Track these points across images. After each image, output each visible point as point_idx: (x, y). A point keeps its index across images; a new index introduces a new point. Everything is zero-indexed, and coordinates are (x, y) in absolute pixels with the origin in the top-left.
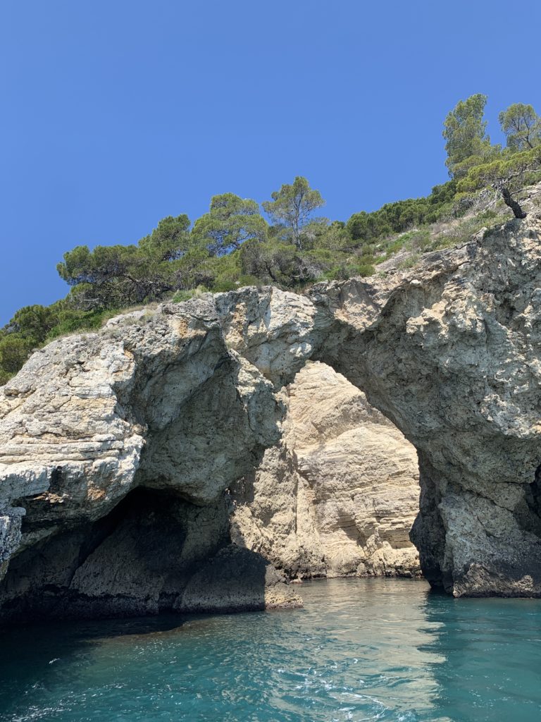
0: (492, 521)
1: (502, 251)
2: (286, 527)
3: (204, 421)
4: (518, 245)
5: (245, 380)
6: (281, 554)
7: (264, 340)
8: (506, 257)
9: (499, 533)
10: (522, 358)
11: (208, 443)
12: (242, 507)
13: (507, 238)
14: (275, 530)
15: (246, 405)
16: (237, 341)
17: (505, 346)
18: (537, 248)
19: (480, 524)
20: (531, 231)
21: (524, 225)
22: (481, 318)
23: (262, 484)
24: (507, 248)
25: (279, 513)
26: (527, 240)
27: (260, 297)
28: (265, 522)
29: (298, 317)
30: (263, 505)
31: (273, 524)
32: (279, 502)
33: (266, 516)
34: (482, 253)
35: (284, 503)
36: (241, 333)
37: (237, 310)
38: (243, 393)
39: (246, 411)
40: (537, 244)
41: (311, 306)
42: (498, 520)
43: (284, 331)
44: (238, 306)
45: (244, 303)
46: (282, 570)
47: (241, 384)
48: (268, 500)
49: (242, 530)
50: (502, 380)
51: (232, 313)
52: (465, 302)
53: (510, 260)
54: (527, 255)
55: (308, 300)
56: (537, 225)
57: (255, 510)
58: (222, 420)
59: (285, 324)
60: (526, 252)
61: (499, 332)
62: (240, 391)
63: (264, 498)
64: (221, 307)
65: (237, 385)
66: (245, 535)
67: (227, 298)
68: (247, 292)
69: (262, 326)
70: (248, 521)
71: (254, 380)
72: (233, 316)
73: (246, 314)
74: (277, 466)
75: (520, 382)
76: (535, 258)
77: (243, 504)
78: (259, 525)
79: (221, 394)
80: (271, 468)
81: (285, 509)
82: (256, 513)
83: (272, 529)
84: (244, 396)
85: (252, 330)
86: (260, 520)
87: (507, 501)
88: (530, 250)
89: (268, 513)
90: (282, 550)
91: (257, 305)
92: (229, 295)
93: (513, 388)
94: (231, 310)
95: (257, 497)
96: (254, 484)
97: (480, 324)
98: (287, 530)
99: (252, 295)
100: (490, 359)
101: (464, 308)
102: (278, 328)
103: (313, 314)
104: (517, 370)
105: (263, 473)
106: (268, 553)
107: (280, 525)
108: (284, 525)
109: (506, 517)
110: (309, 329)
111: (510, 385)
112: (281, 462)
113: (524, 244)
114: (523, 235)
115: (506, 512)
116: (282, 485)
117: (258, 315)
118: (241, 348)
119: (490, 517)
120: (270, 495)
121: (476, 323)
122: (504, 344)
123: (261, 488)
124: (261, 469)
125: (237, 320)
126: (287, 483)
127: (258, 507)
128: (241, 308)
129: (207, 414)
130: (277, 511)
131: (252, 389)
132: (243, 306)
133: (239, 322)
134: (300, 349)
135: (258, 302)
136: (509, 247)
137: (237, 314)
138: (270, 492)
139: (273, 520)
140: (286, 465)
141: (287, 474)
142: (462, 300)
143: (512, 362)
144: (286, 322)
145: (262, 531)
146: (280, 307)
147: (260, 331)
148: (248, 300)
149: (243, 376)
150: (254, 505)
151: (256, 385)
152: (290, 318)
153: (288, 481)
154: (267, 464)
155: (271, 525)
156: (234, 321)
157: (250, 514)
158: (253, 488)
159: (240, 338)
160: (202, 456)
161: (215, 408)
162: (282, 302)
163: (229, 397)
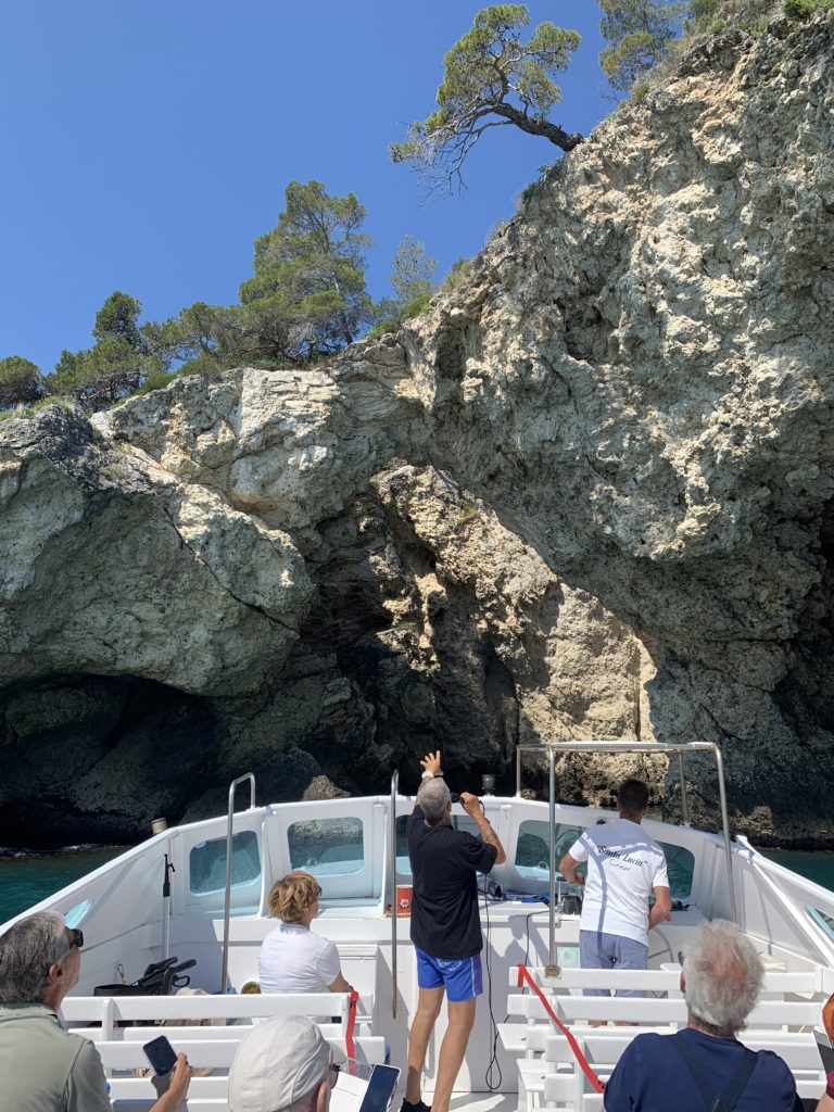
0: (729, 712)
1: (554, 223)
2: (613, 725)
3: (133, 582)
4: (569, 204)
5: (189, 517)
6: (608, 766)
7: (236, 453)
8: (563, 231)
9: (745, 731)
10: (630, 411)
11: (163, 611)
12: (532, 694)
13: (552, 195)
14: (594, 730)
15: (198, 553)
16: (178, 462)
17: (599, 397)
18: (601, 200)
19: (705, 716)
20: (584, 169)
21: (572, 162)
22: (535, 356)
23: (561, 659)
24: (559, 214)
25: (600, 703)
26: (584, 190)
27: (211, 390)
28: (576, 716)
29: (289, 408)
30: (566, 691)
31: (590, 719)
32: (598, 686)
33: (577, 708)
34: (527, 235)
35: (608, 688)
36: (184, 448)
37: (173, 416)
38: (190, 536)
39: (201, 562)
40: (601, 192)
41: (329, 385)
42: (740, 709)
43: (270, 434)
44: (172, 410)
45: (180, 405)
46: (608, 791)
47: (185, 524)
48: (575, 682)
49: (537, 728)
50: (610, 459)
51: (164, 422)
52: (500, 334)
53: (569, 236)
54: (588, 218)
55: (324, 376)
56: (593, 155)
57: (555, 698)
58: (163, 577)
59: (267, 424)
60: (585, 213)
61: (577, 374)
62: (183, 534)
63: (566, 680)
64: (142, 417)
65: (180, 525)
66: (542, 735)
67: (150, 401)
68: (180, 387)
69: (224, 432)
70: (546, 715)
71: (205, 517)
72: (167, 427)
73: (188, 419)
74: (585, 631)
75: (642, 458)
76: (601, 221)
77: (533, 690)
78: (566, 721)
79: (154, 542)
80: (574, 634)
81: (612, 696)
82: (558, 703)
83: (590, 728)
84: (191, 541)
85: (204, 441)
86: (566, 715)
87: (753, 675)
88: (591, 208)
89: (579, 704)
90: (611, 759)
91: (207, 402)
92: (151, 397)
93: (633, 470)
94: (162, 417)
95: (554, 680)
96: (547, 659)
97: (536, 366)
98: (614, 729)
99: (189, 389)
100: (582, 424)
101: (498, 344)
102: (257, 431)
103: (330, 397)
104: (628, 435)
105: (560, 643)
106: (585, 764)
107: (601, 721)
108: (609, 722)
109: (757, 702)
110: (316, 424)
111: (624, 466)
112: (594, 624)
113: (579, 200)
114: (575, 183)
115: (757, 694)
116: (602, 659)
117: (214, 417)
118: (188, 470)
119: (725, 704)
120: (577, 675)
121: (531, 366)
122: (596, 393)
123: (560, 665)
124: (555, 636)
125: (175, 430)
126: (611, 656)
127: (559, 695)
128: (177, 412)
129: (136, 572)
130: (594, 699)
131: (201, 529)
132: (180, 408)
133: (177, 434)
134: (304, 456)
135: (208, 398)
136: (560, 210)
137: (174, 422)
138: (576, 671)
139: (589, 713)
140: (606, 628)
141: (611, 642)
142: (494, 330)
143: (616, 423)
144: (266, 420)
145: (573, 730)
146: (254, 397)
147: (219, 441)
148: (186, 398)
149: (187, 511)
150: (551, 690)
151: (208, 522)
152: (272, 412)
153: (614, 653)
154: (565, 629)
155: (587, 721)
156: (170, 433)
157: (548, 704)
158: (546, 667)
159: (181, 457)
160: (160, 630)
161: (144, 562)
162: (257, 390)
163: (167, 544)
